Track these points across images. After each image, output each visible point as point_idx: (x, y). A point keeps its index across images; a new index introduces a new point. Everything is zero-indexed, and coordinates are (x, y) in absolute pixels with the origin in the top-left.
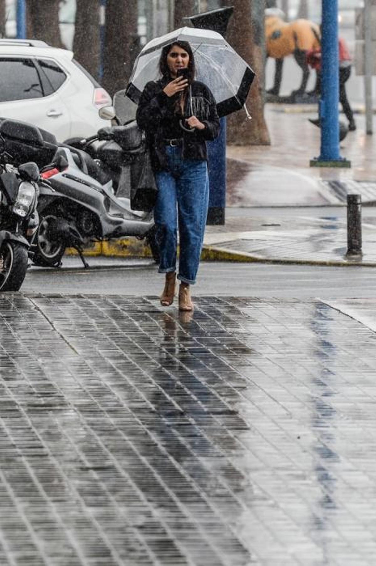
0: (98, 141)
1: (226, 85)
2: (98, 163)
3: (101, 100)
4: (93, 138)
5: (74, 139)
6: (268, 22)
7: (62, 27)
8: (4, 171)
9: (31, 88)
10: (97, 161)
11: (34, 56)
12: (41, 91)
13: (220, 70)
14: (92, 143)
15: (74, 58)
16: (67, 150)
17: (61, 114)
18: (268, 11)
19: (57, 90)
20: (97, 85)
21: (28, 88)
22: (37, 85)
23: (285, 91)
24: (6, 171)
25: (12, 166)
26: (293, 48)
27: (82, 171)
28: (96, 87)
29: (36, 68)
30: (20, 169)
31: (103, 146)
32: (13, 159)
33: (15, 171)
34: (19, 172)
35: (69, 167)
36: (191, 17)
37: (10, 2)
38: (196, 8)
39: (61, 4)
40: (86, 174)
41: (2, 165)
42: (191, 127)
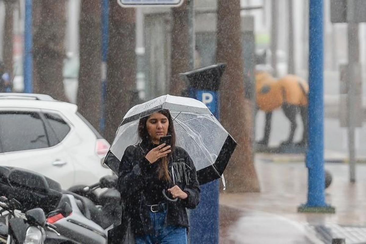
0: (100, 188)
2: (100, 209)
3: (102, 150)
4: (96, 186)
5: (77, 186)
6: (258, 77)
7: (66, 82)
8: (13, 217)
9: (38, 139)
10: (99, 207)
11: (40, 109)
12: (47, 141)
13: (197, 138)
14: (94, 190)
15: (78, 111)
16: (71, 197)
17: (65, 164)
18: (259, 67)
19: (61, 141)
20: (99, 136)
21: (34, 139)
22: (43, 136)
23: (274, 142)
24: (14, 216)
25: (20, 212)
26: (281, 101)
27: (85, 216)
28: (98, 138)
29: (42, 120)
30: (28, 214)
31: (106, 192)
32: (21, 206)
33: (23, 217)
34: (27, 218)
35: (73, 212)
36: (187, 73)
37: (18, 58)
38: (192, 64)
39: (65, 61)
40: (89, 219)
41: (11, 211)
42: (174, 197)
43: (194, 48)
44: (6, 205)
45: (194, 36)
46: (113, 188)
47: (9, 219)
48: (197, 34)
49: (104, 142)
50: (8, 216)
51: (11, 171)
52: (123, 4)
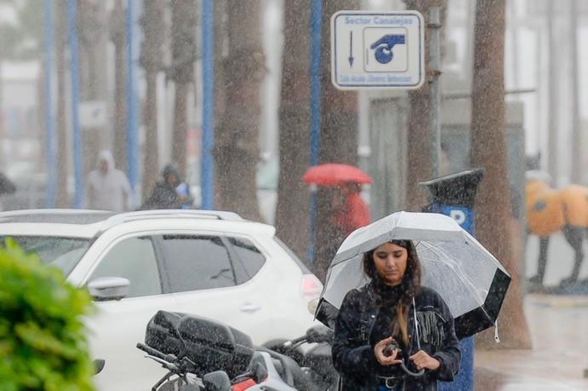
0: (307, 343)
1: (466, 290)
2: (307, 372)
3: (311, 290)
4: (301, 339)
5: (275, 341)
6: (530, 188)
7: (261, 194)
8: (184, 383)
9: (220, 274)
10: (306, 370)
11: (224, 232)
12: (233, 278)
13: (456, 267)
14: (298, 346)
15: (277, 234)
16: (266, 355)
17: (258, 309)
18: (530, 174)
19: (252, 277)
20: (306, 270)
21: (216, 274)
22: (228, 270)
23: (552, 279)
24: (186, 382)
25: (194, 376)
26: (562, 222)
27: (286, 382)
28: (304, 273)
29: (227, 249)
30: (205, 379)
31: (314, 349)
32: (195, 367)
33: (199, 383)
34: (204, 384)
35: (269, 376)
36: (429, 182)
37: (193, 161)
38: (435, 170)
39: (259, 165)
40: (291, 386)
41: (182, 375)
42: (418, 368)
43: (439, 148)
44: (174, 366)
45: (439, 131)
46: (326, 343)
47: (179, 386)
48: (443, 127)
49: (313, 278)
50: (177, 382)
51: (183, 319)
52: (341, 85)
